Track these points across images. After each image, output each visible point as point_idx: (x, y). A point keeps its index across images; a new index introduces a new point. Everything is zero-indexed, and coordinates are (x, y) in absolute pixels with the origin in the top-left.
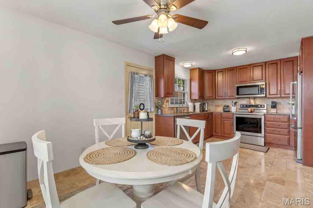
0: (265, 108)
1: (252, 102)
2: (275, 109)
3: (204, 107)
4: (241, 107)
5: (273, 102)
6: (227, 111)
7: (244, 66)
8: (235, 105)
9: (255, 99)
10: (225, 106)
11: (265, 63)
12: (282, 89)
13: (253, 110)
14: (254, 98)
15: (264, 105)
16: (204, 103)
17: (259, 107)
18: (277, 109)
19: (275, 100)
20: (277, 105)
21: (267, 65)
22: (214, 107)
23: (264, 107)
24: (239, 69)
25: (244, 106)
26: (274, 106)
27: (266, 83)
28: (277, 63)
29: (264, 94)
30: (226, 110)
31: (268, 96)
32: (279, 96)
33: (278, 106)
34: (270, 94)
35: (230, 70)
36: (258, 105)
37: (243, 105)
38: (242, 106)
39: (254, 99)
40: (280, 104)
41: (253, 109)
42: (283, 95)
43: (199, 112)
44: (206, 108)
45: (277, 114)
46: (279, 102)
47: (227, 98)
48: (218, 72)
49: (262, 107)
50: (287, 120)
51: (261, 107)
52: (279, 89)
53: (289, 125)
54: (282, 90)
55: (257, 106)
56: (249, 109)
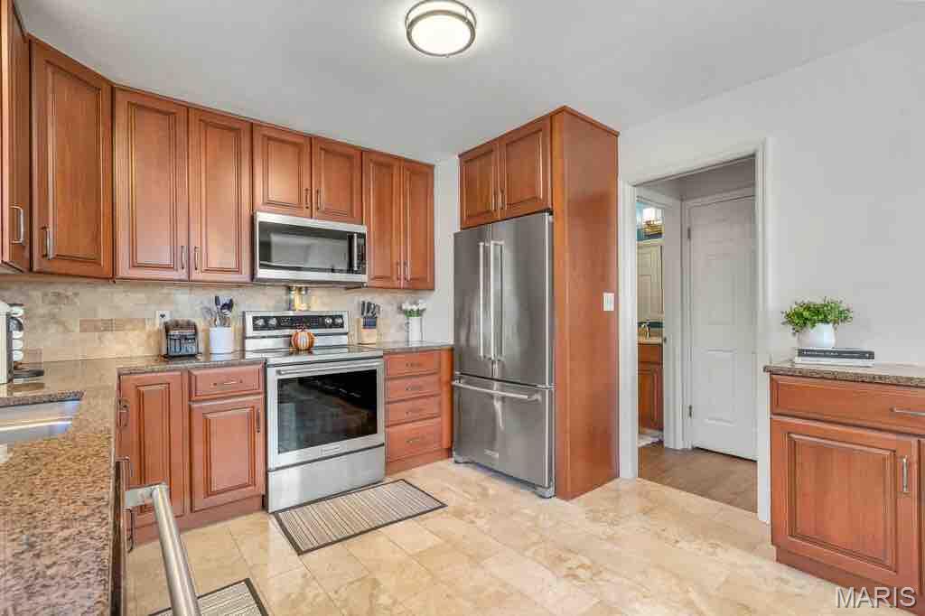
0: (346, 328)
1: (300, 304)
4: (256, 329)
9: (309, 291)
14: (308, 286)
15: (341, 317)
23: (342, 325)
25: (272, 323)
36: (324, 317)
37: (265, 319)
38: (259, 323)
51: (334, 325)
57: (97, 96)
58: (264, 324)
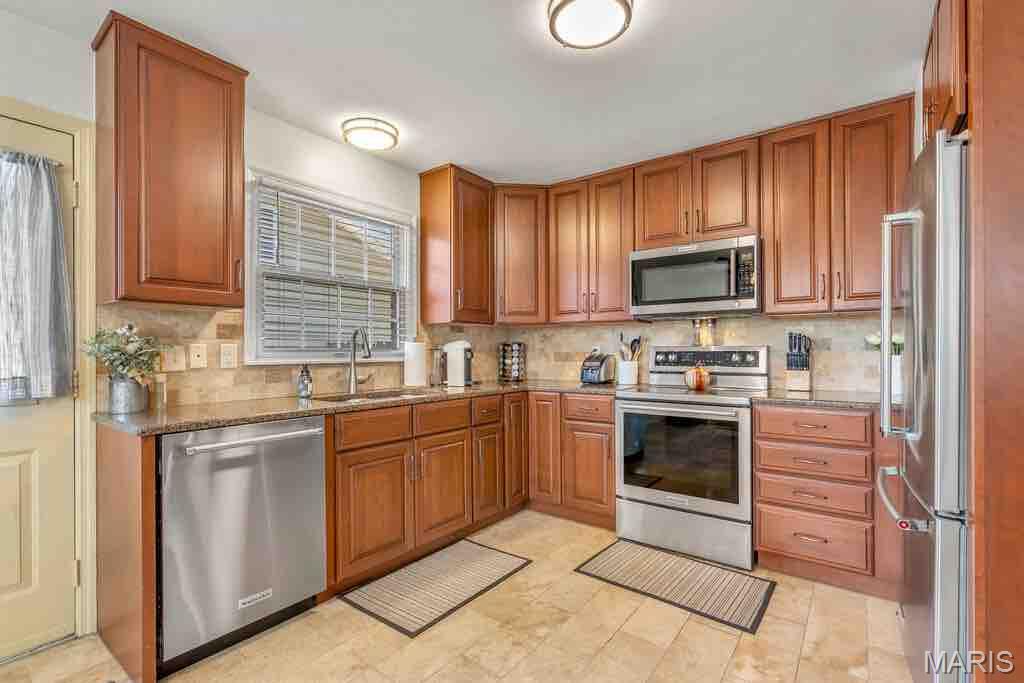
0: (762, 368)
1: (707, 339)
2: (806, 374)
3: (504, 364)
4: (657, 363)
5: (795, 340)
6: (596, 380)
7: (666, 159)
8: (633, 352)
9: (718, 323)
10: (590, 359)
11: (760, 139)
12: (835, 271)
13: (707, 380)
14: (716, 318)
15: (756, 354)
16: (505, 345)
17: (733, 364)
18: (815, 372)
19: (807, 329)
20: (814, 352)
21: (766, 147)
22: (553, 363)
23: (756, 364)
24: (644, 175)
25: (672, 358)
26: (801, 356)
27: (761, 243)
28: (810, 140)
29: (750, 295)
30: (591, 376)
31: (771, 306)
32: (823, 305)
33: (820, 360)
34: (778, 300)
35: (610, 185)
36: (732, 353)
37: (667, 354)
38: (660, 358)
39: (714, 321)
40: (829, 349)
41: (705, 371)
42: (839, 304)
43: (461, 391)
44: (515, 367)
45: (813, 399)
46: (823, 340)
47: (594, 317)
48: (558, 196)
49: (748, 364)
50: (858, 435)
51: (744, 362)
52: (823, 268)
53: (872, 466)
54: (835, 278)
55: (723, 357)
56: (691, 375)
57: (536, 203)
58: (665, 359)
